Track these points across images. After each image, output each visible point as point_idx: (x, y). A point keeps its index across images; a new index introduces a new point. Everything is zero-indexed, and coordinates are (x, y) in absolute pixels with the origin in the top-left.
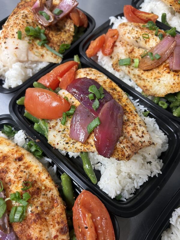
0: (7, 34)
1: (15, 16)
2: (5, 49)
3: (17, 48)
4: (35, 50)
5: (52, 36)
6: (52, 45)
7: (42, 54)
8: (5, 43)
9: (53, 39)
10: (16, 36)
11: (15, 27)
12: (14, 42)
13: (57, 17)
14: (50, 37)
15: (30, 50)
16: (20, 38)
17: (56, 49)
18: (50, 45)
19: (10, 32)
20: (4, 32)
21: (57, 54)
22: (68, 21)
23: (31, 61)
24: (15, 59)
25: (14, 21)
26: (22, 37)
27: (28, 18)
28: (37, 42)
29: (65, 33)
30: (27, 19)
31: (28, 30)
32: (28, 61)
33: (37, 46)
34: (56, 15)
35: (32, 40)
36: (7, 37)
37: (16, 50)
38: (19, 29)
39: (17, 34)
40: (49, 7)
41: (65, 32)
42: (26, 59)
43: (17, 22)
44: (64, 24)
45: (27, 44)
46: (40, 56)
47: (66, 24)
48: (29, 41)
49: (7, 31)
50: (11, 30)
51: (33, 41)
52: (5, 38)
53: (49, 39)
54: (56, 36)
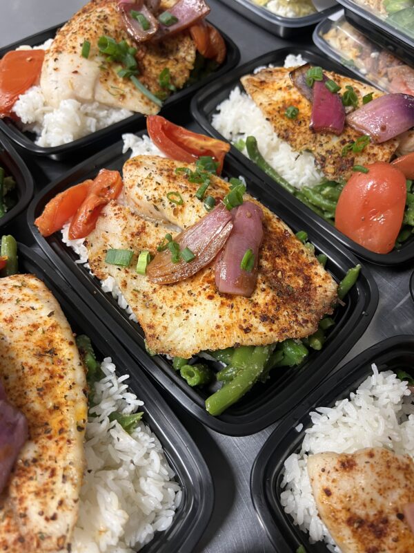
0: (63, 45)
1: (84, 16)
2: (53, 72)
3: (76, 72)
4: (110, 83)
5: (150, 64)
6: (146, 80)
7: (122, 92)
8: (56, 60)
9: (149, 70)
10: (79, 50)
11: (80, 35)
12: (72, 61)
13: (165, 28)
14: (144, 66)
15: (101, 82)
16: (85, 55)
17: (152, 89)
18: (142, 79)
19: (69, 42)
20: (58, 41)
21: (153, 98)
22: (185, 40)
23: (100, 103)
24: (68, 91)
25: (80, 24)
26: (90, 54)
27: (108, 22)
28: (118, 69)
29: (175, 63)
30: (105, 24)
31: (103, 44)
32: (93, 101)
33: (116, 76)
34: (163, 24)
35: (109, 63)
36: (61, 50)
37: (75, 76)
38: (88, 39)
39: (81, 48)
40: (151, 7)
41: (177, 60)
42: (89, 96)
43: (87, 26)
44: (177, 45)
45: (98, 69)
46: (119, 96)
47: (180, 46)
48: (101, 64)
49: (63, 40)
50: (72, 39)
51: (110, 65)
52: (57, 51)
53: (143, 68)
54: (157, 66)
